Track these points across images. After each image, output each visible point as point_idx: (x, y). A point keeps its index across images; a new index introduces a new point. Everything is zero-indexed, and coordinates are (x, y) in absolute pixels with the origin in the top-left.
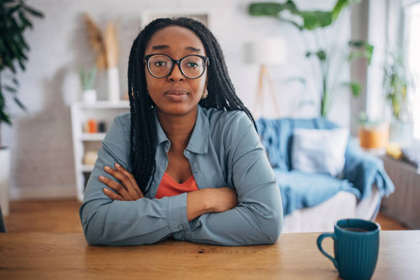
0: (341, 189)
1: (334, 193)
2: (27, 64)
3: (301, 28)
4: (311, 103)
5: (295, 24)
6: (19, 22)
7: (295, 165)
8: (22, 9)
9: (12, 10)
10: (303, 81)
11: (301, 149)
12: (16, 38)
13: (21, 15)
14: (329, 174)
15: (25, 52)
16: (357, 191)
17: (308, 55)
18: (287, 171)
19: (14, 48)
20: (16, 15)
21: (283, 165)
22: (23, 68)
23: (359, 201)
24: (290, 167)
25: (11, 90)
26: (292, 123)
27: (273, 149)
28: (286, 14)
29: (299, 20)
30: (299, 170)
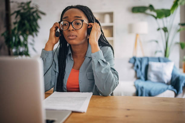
0: (167, 89)
1: (164, 90)
2: (38, 34)
3: (156, 18)
4: (161, 51)
5: (154, 16)
6: (36, 17)
7: (149, 78)
8: (37, 12)
9: (34, 12)
10: (157, 42)
11: (151, 71)
12: (35, 23)
13: (37, 14)
14: (164, 83)
15: (38, 29)
16: (175, 90)
17: (159, 29)
18: (144, 81)
19: (33, 27)
20: (35, 14)
21: (143, 78)
22: (37, 35)
23: (176, 95)
24: (146, 79)
25: (31, 44)
26: (148, 59)
27: (139, 71)
28: (148, 11)
29: (155, 14)
30: (150, 80)
